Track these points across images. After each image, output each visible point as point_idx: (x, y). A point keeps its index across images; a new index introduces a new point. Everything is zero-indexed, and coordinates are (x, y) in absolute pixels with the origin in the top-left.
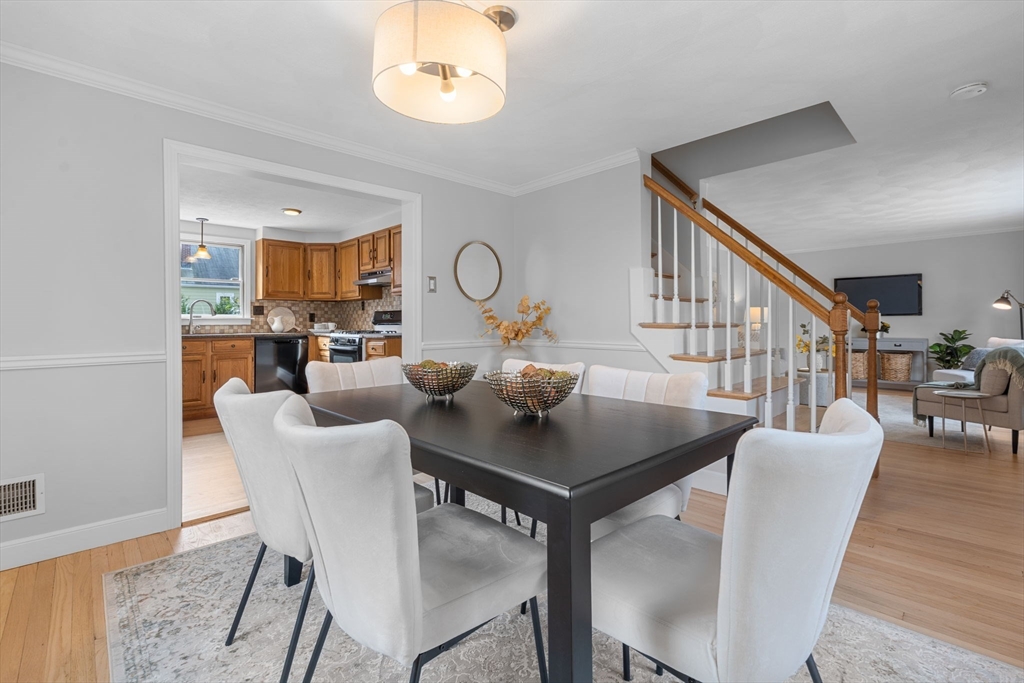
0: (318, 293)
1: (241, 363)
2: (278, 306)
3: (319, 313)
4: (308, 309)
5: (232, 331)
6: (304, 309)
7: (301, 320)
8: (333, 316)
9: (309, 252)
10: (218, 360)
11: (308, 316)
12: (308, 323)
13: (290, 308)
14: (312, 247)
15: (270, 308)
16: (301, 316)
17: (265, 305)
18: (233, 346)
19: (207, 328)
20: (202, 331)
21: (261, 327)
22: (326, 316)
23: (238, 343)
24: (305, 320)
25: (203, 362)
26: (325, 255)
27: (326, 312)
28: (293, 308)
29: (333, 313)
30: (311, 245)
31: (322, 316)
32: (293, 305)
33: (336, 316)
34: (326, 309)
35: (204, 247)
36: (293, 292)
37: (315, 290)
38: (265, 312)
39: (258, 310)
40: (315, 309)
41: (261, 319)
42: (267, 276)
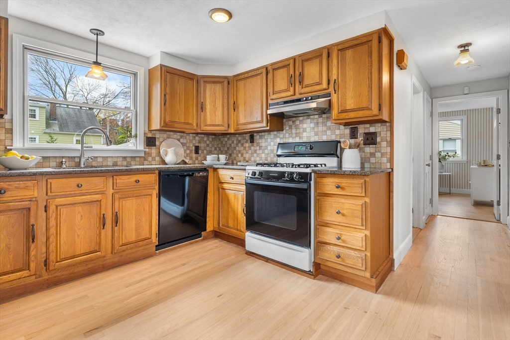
0: (211, 125)
1: (145, 200)
2: (168, 137)
3: (202, 145)
4: (194, 142)
5: (125, 163)
6: (191, 141)
7: (188, 152)
8: (213, 149)
9: (202, 83)
10: (120, 198)
11: (194, 148)
12: (194, 155)
13: (179, 140)
14: (205, 79)
15: (161, 140)
16: (188, 148)
17: (157, 136)
18: (137, 181)
19: (100, 160)
20: (94, 164)
21: (154, 159)
22: (208, 149)
23: (142, 178)
24: (191, 152)
25: (103, 203)
26: (218, 87)
27: (208, 145)
28: (182, 140)
29: (213, 146)
30: (204, 77)
31: (205, 149)
32: (182, 137)
33: (216, 149)
34: (208, 142)
35: (99, 64)
36: (188, 124)
37: (209, 122)
38: (157, 143)
39: (151, 142)
40: (199, 142)
41: (154, 150)
42: (165, 104)
